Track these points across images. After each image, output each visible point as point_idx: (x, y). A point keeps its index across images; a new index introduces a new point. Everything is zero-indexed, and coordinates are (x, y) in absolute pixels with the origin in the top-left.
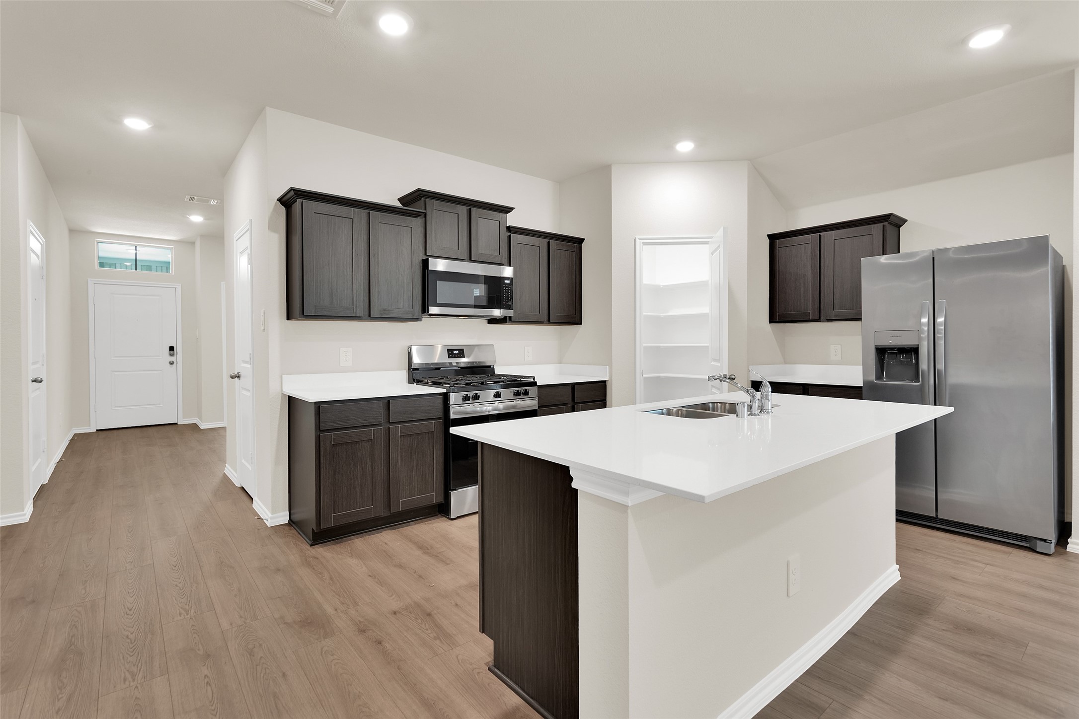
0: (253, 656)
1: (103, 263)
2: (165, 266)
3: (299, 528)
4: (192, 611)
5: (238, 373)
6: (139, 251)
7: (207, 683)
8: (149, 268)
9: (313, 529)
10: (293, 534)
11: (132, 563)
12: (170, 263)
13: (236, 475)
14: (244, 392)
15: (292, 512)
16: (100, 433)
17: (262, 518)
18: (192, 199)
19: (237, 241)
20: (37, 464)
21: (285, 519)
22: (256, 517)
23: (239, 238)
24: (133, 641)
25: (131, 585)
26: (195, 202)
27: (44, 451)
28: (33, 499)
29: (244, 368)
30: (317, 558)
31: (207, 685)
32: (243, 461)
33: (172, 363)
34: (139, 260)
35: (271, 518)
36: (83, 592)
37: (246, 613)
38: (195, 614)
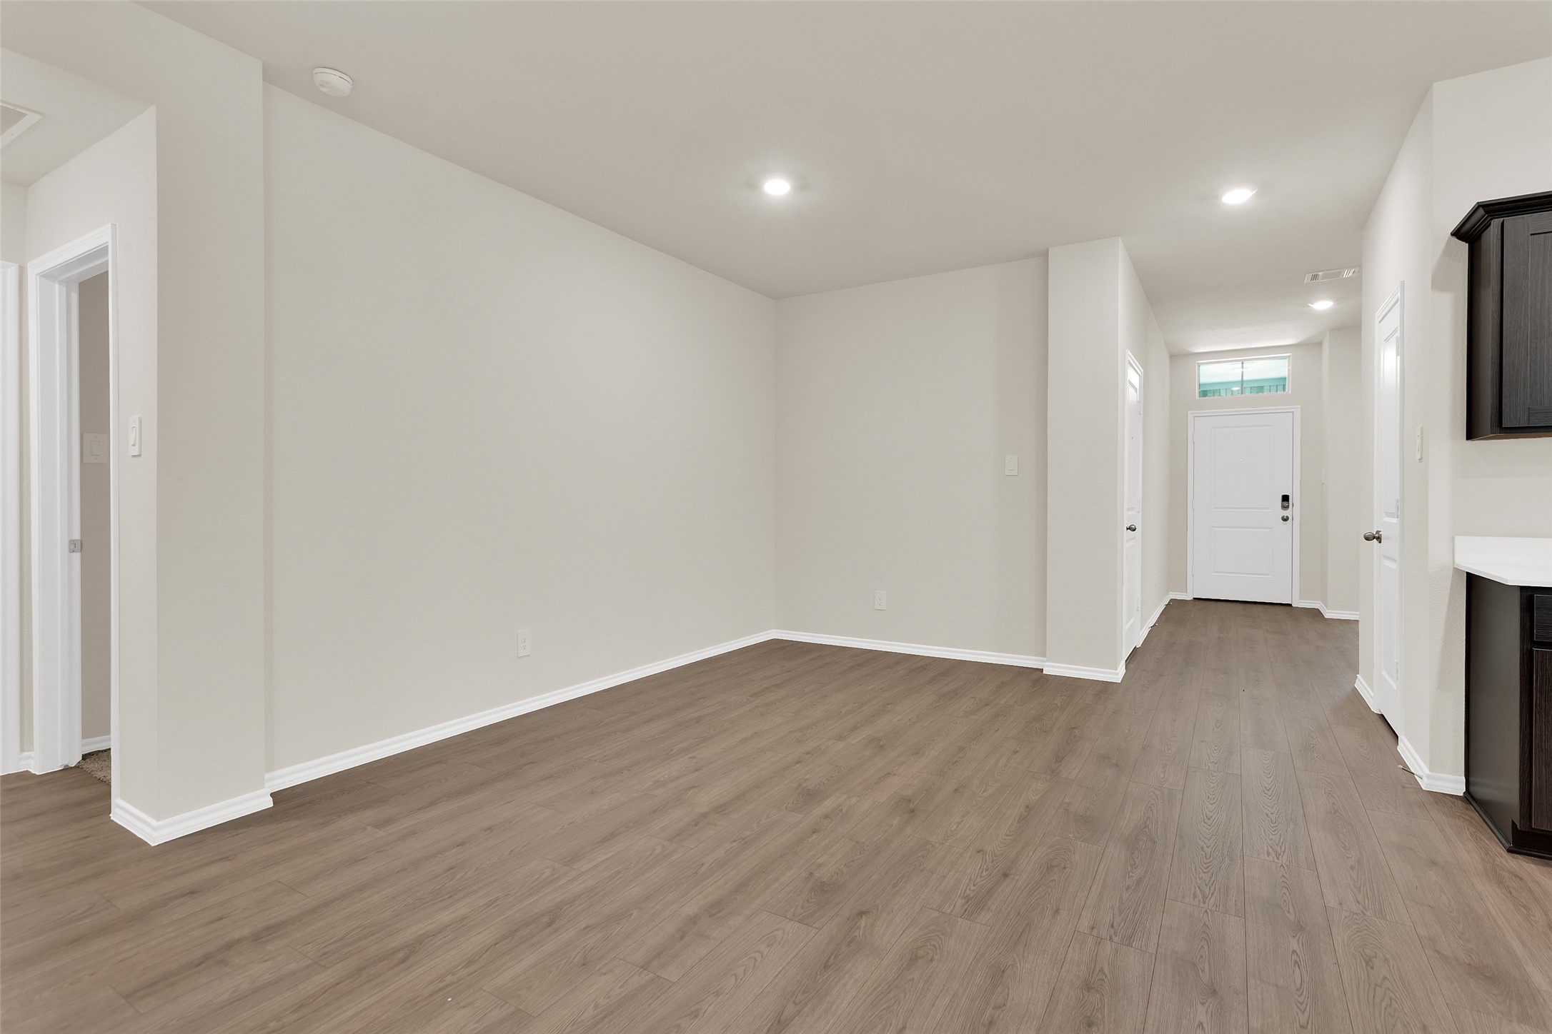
0: (1372, 968)
1: (1206, 391)
2: (1280, 383)
3: (1486, 812)
4: (1285, 857)
5: (1378, 532)
6: (1246, 368)
7: (1296, 962)
8: (1261, 389)
9: (1513, 822)
10: (1472, 817)
11: (1216, 764)
12: (1285, 378)
13: (1372, 694)
14: (1388, 563)
15: (1472, 779)
16: (1197, 602)
17: (1413, 771)
18: (1315, 277)
19: (1380, 322)
20: (1130, 623)
21: (1459, 788)
22: (1401, 766)
23: (1383, 319)
24: (1208, 857)
25: (1212, 790)
26: (1320, 280)
27: (1137, 610)
28: (1126, 661)
29: (1386, 523)
30: (1521, 879)
31: (1294, 965)
32: (1384, 673)
33: (1285, 519)
34: (1246, 381)
35: (1428, 777)
36: (1162, 775)
37: (1367, 900)
38: (1288, 863)
